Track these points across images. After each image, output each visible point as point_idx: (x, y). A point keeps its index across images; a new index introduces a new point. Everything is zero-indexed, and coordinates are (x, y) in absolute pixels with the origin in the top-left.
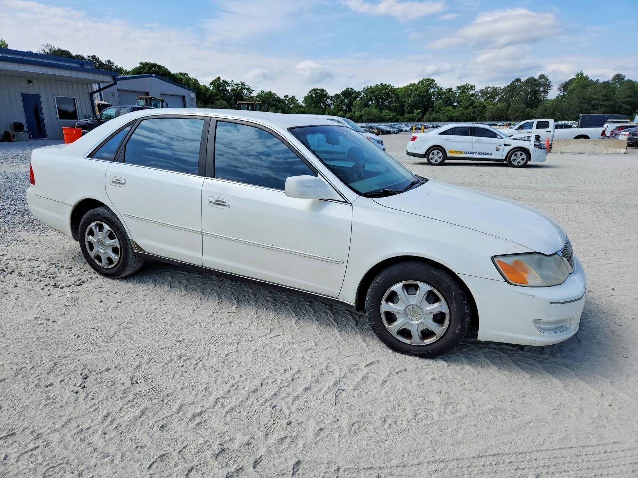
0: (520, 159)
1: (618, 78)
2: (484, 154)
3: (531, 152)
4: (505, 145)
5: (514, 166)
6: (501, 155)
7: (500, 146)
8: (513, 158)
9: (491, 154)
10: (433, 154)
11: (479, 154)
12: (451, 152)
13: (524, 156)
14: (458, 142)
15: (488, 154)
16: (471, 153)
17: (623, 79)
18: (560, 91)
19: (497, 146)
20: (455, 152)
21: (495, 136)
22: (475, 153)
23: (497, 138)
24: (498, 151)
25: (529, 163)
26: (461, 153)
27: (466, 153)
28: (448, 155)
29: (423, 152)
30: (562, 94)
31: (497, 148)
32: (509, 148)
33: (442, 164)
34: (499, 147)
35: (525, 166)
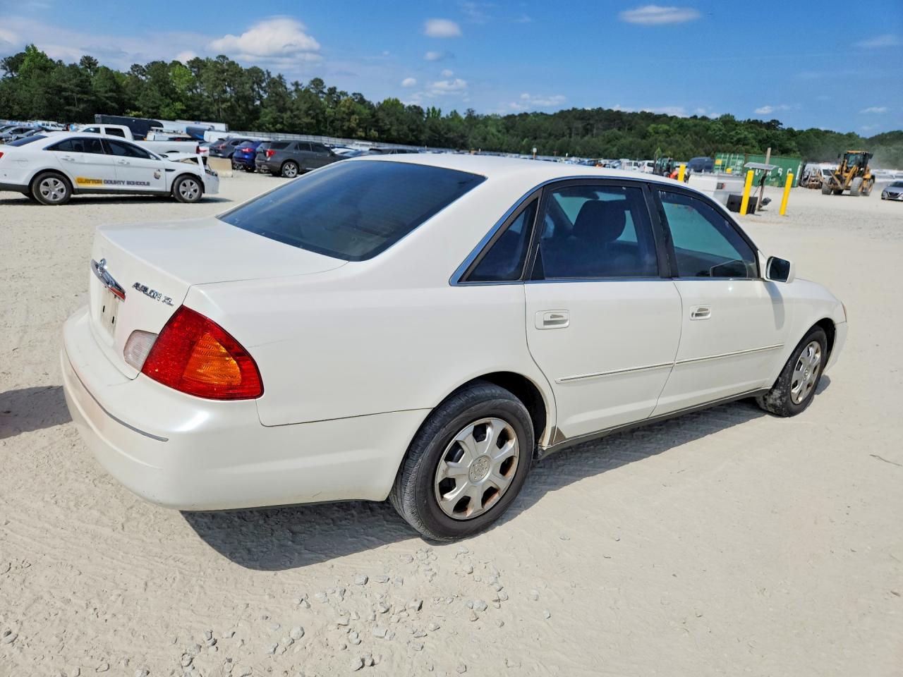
0: (190, 189)
1: (89, 62)
2: (137, 183)
3: (204, 180)
4: (167, 170)
5: (186, 202)
6: (163, 185)
7: (159, 170)
8: (182, 189)
9: (148, 184)
10: (46, 184)
11: (129, 183)
12: (80, 181)
13: (195, 186)
14: (88, 164)
15: (144, 183)
16: (115, 182)
17: (95, 64)
18: (5, 71)
19: (155, 171)
20: (88, 181)
21: (145, 155)
22: (123, 182)
23: (149, 158)
24: (158, 178)
25: (204, 196)
26: (99, 182)
27: (107, 182)
28: (75, 186)
29: (24, 180)
30: (9, 75)
31: (155, 174)
32: (174, 175)
33: (68, 201)
34: (158, 173)
35: (201, 200)
